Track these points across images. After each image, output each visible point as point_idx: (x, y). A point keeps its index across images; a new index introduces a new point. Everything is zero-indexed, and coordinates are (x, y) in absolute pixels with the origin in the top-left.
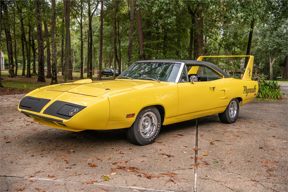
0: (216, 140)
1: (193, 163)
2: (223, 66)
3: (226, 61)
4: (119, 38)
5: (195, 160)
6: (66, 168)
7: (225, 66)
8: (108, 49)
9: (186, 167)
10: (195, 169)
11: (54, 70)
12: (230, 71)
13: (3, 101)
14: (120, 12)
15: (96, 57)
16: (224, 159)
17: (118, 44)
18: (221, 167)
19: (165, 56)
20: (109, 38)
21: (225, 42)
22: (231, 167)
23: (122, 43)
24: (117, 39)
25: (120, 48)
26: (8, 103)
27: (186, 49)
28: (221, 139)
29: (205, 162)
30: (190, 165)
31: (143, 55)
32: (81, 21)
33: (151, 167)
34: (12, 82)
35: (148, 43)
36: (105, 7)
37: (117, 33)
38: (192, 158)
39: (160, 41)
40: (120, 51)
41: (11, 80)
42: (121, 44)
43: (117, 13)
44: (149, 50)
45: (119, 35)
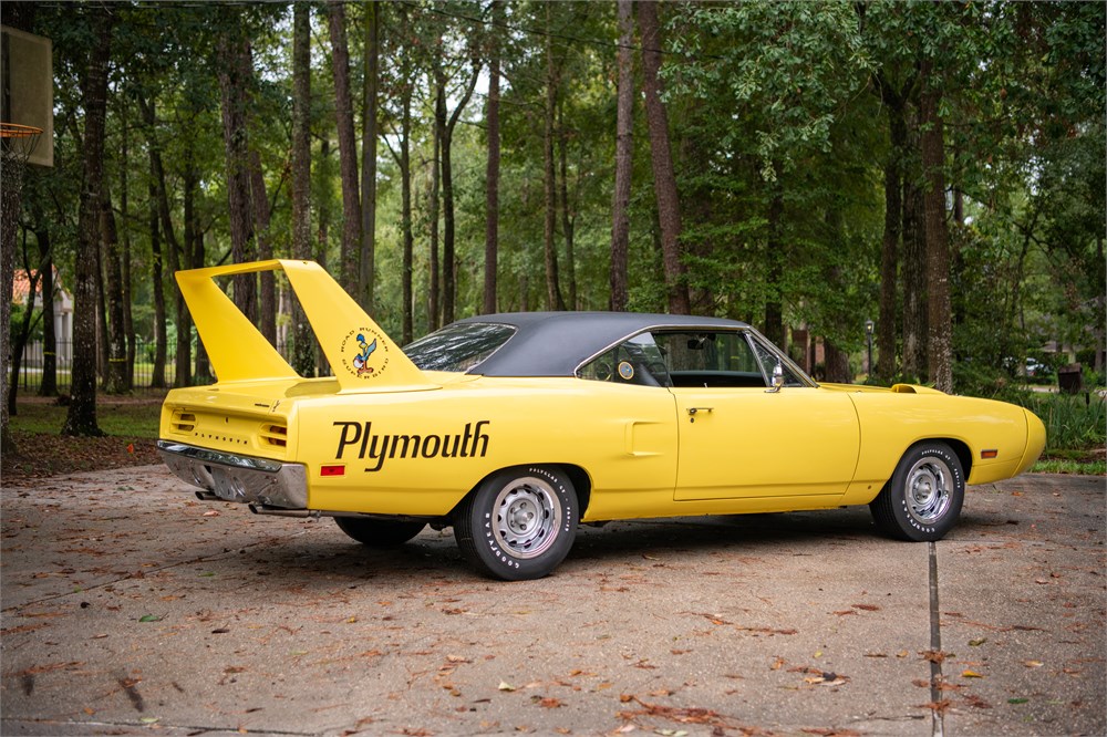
0: (1017, 628)
1: (927, 698)
2: (1047, 327)
3: (1059, 301)
4: (566, 213)
5: (932, 690)
6: (457, 710)
7: (1054, 326)
8: (514, 260)
9: (898, 713)
10: (934, 719)
11: (304, 361)
12: (1080, 349)
13: (131, 489)
14: (570, 105)
15: (464, 298)
16: (1050, 689)
17: (564, 240)
18: (1036, 716)
19: (778, 290)
20: (524, 214)
21: (1048, 218)
22: (1076, 715)
23: (580, 236)
24: (559, 218)
25: (571, 258)
26: (151, 497)
27: (866, 252)
28: (1035, 622)
29: (973, 698)
30: (915, 706)
31: (679, 285)
32: (404, 145)
33: (764, 709)
34: (122, 413)
35: (698, 234)
36: (503, 82)
37: (559, 192)
38: (919, 684)
39: (753, 222)
40: (572, 271)
41: (117, 406)
42: (574, 240)
43: (557, 108)
44: (706, 267)
45: (565, 202)
